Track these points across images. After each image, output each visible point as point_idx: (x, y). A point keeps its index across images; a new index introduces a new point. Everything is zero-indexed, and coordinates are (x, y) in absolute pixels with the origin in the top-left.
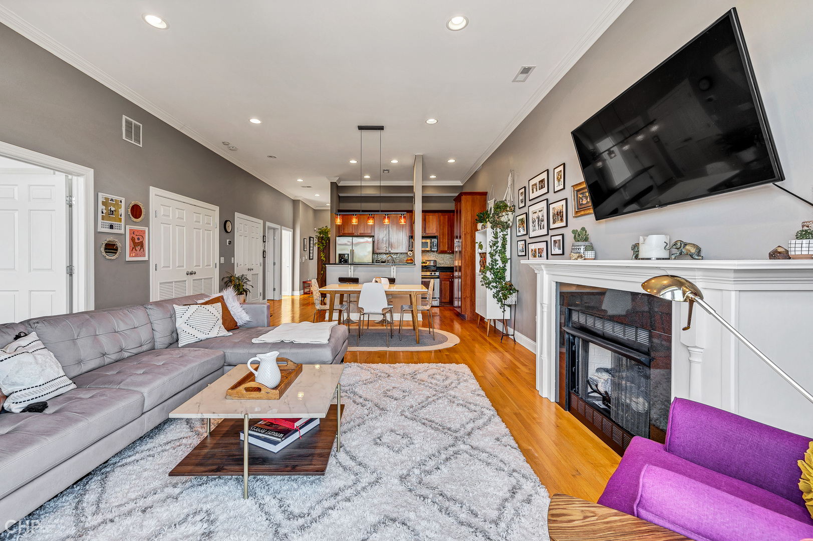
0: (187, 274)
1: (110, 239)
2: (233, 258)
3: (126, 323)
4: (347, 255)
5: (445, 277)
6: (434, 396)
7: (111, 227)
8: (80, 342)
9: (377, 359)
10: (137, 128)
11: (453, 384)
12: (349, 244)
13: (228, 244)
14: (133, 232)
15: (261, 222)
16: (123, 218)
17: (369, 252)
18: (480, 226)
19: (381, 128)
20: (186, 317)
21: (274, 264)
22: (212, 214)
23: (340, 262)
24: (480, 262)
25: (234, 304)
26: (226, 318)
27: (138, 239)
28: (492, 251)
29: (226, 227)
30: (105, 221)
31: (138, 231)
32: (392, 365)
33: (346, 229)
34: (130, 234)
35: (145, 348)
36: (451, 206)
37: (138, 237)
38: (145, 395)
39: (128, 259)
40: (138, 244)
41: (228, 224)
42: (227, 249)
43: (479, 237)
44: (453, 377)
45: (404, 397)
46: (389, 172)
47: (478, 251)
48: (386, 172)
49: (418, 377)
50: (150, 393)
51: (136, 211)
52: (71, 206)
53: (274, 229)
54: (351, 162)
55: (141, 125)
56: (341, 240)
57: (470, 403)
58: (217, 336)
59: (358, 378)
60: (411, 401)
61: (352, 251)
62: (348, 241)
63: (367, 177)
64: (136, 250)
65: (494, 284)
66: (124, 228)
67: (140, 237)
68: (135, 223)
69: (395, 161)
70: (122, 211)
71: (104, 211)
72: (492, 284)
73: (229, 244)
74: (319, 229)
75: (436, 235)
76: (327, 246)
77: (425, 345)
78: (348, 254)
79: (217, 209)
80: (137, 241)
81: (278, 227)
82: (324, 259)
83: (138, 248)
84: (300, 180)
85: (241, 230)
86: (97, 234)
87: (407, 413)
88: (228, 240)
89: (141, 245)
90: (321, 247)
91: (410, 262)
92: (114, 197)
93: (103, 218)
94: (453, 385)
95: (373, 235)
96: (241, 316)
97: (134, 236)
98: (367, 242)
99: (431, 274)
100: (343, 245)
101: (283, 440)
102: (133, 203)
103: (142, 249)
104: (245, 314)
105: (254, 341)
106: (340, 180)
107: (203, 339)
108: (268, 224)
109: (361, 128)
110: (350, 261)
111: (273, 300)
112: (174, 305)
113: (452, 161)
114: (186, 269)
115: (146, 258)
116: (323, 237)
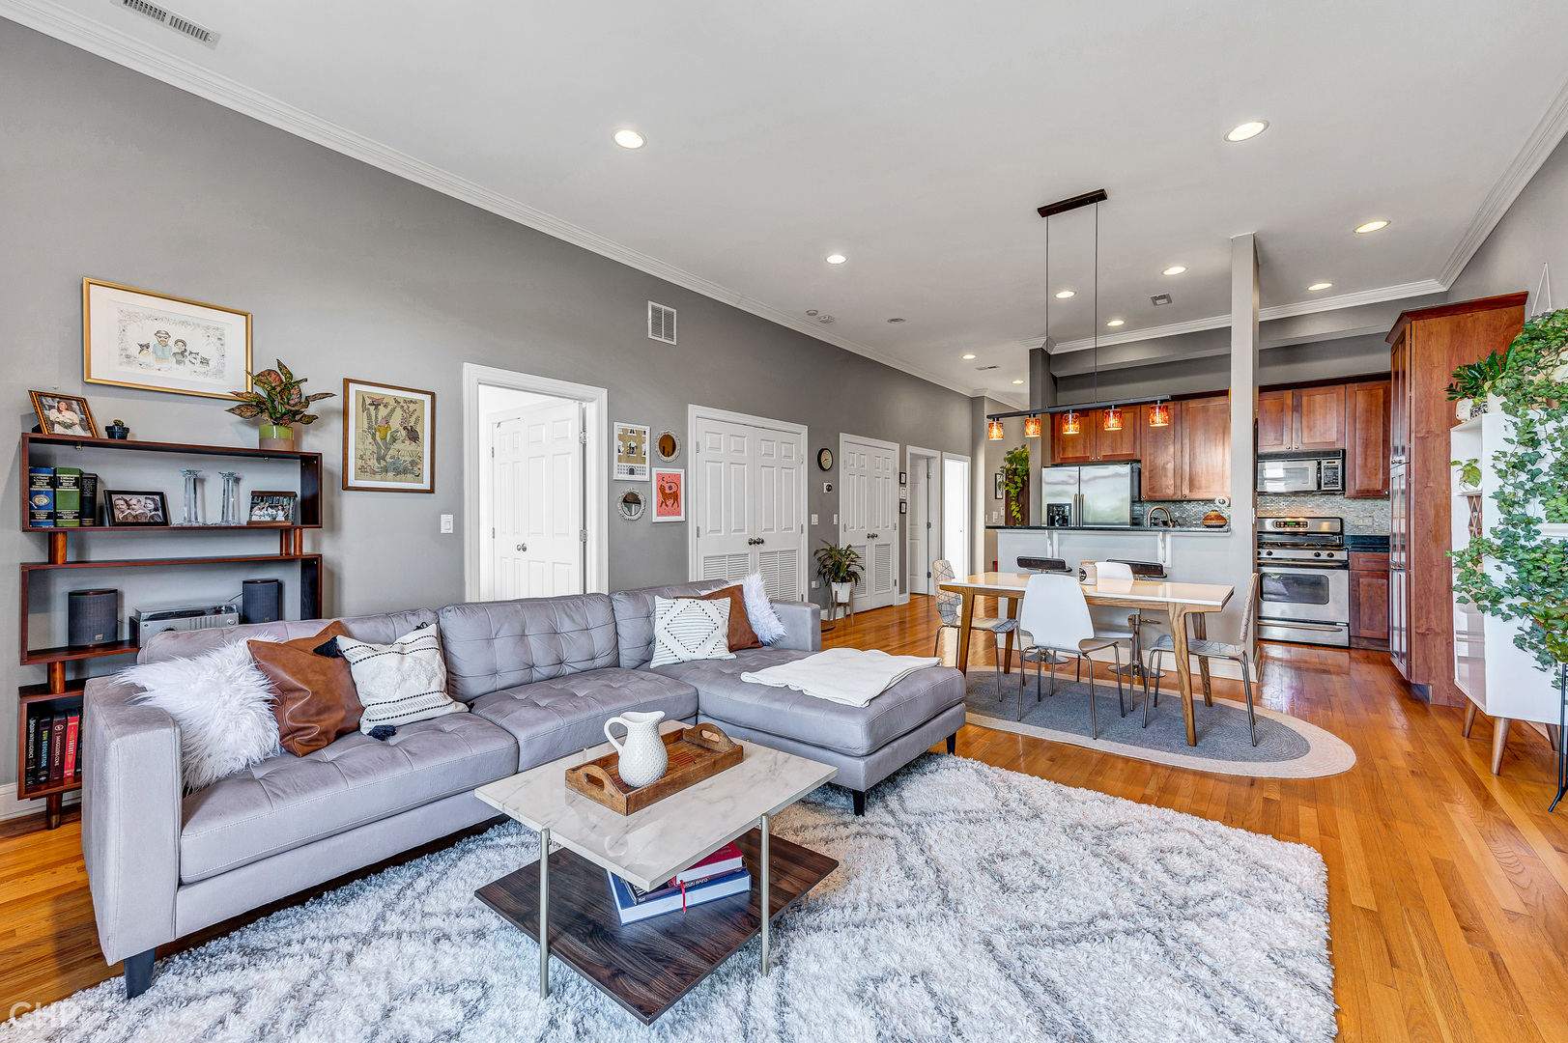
0: (750, 544)
1: (628, 489)
2: (835, 516)
3: (573, 620)
4: (1068, 507)
5: (1371, 565)
6: (1124, 917)
7: (632, 472)
8: (497, 643)
9: (1043, 763)
10: (669, 316)
11: (1219, 901)
12: (1072, 481)
13: (825, 491)
14: (662, 478)
15: (896, 447)
16: (647, 456)
17: (1123, 500)
18: (1464, 407)
19: (1100, 196)
20: (667, 618)
21: (929, 525)
22: (795, 440)
23: (1052, 521)
24: (1471, 525)
25: (758, 601)
26: (736, 626)
27: (670, 488)
28: (1508, 490)
29: (822, 462)
30: (623, 464)
31: (670, 475)
32: (1066, 790)
33: (1070, 449)
34: (658, 481)
35: (599, 662)
36: (1379, 361)
37: (669, 484)
38: (521, 743)
39: (656, 519)
40: (670, 495)
41: (826, 456)
42: (824, 499)
43: (1461, 447)
44: (1236, 876)
45: (1034, 888)
46: (1170, 301)
47: (1458, 489)
48: (1163, 301)
49: (1117, 844)
50: (529, 742)
51: (668, 446)
52: (584, 446)
53: (928, 459)
54: (1059, 296)
55: (675, 311)
56: (1051, 475)
57: (1237, 992)
58: (708, 657)
59: (954, 801)
60: (1040, 910)
61: (1080, 499)
62: (1070, 476)
63: (1116, 323)
64: (667, 505)
65: (1519, 601)
66: (650, 473)
67: (672, 484)
68: (666, 464)
69: (1175, 270)
70: (646, 447)
71: (622, 449)
72: (1508, 600)
73: (829, 490)
74: (1009, 453)
75: (1339, 446)
76: (1026, 489)
77: (1213, 754)
78: (1070, 505)
79: (804, 430)
80: (667, 491)
81: (937, 454)
82: (1019, 515)
83: (670, 502)
84: (969, 357)
85: (853, 465)
86: (613, 483)
87: (1000, 942)
88: (825, 484)
89: (675, 497)
90: (1012, 491)
91: (1214, 523)
92: (635, 427)
93: (620, 458)
94: (1219, 905)
95: (1139, 458)
96: (770, 625)
97: (664, 484)
98: (1117, 475)
99: (1319, 555)
100: (1056, 485)
101: (643, 902)
102: (662, 432)
103: (676, 503)
104: (776, 621)
105: (746, 677)
106: (1049, 342)
107: (685, 659)
108: (911, 449)
109: (1046, 211)
110: (1073, 519)
111: (927, 595)
112: (656, 597)
114: (748, 535)
115: (682, 518)
116: (1016, 469)
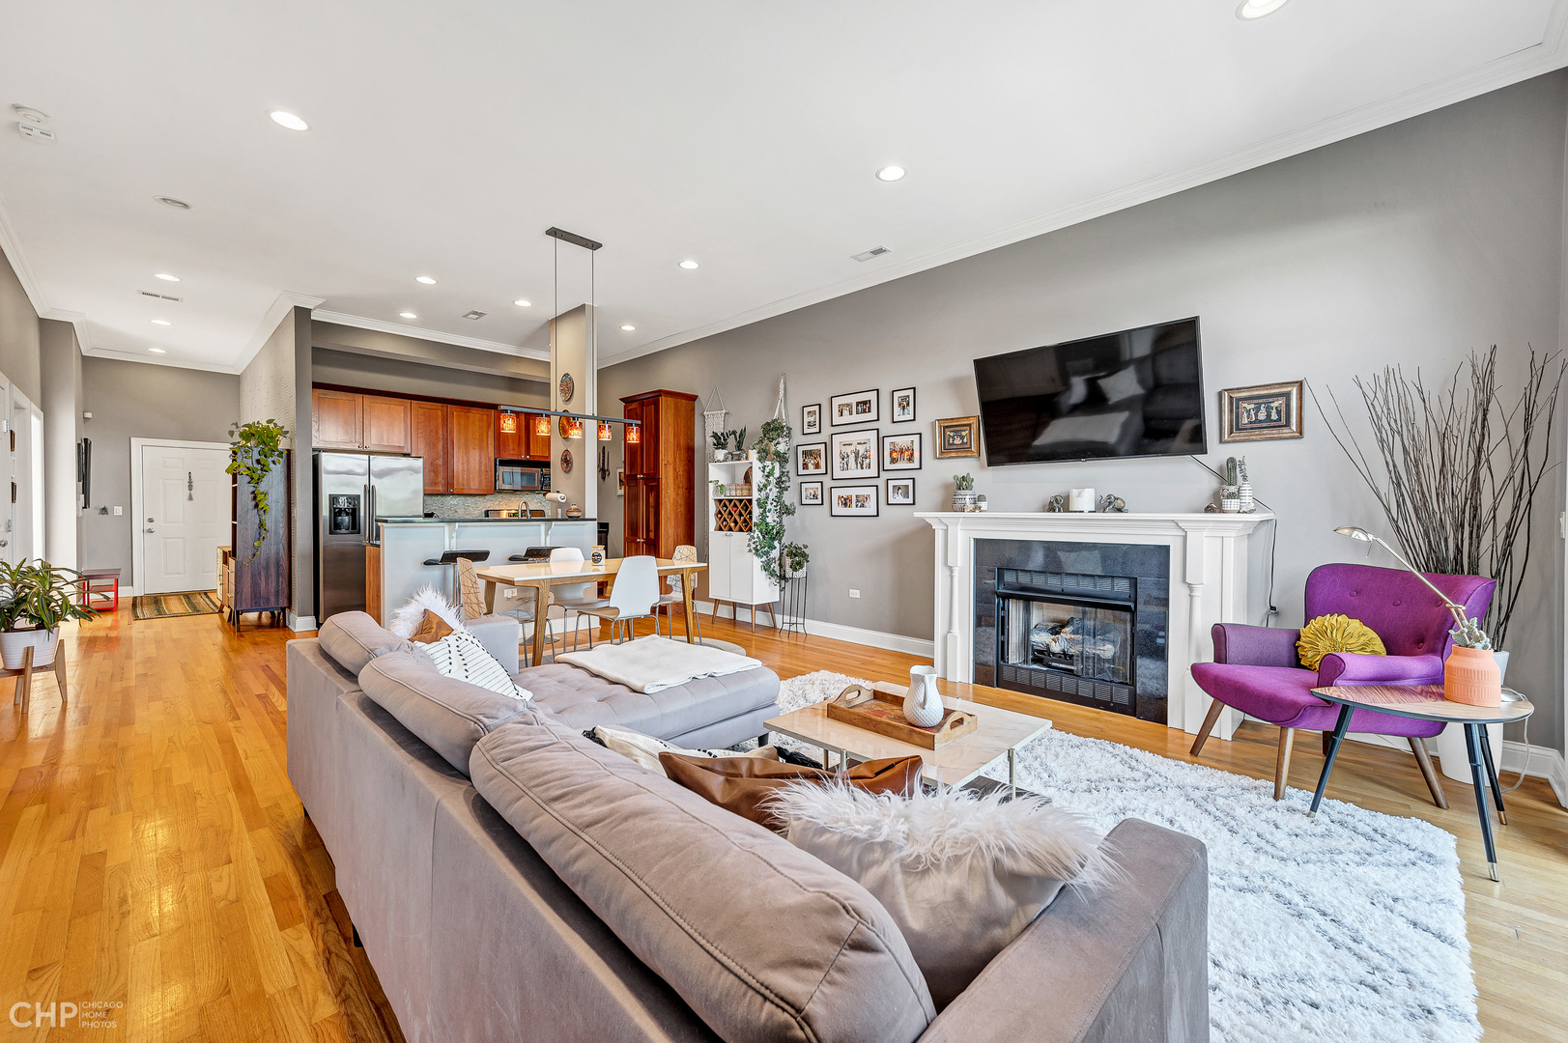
12: (360, 470)
15: (7, 383)
17: (416, 492)
18: (720, 453)
19: (595, 247)
46: (479, 319)
47: (715, 495)
48: (474, 316)
54: (418, 279)
56: (333, 461)
61: (370, 491)
62: (357, 465)
69: (523, 304)
81: (26, 401)
95: (409, 451)
98: (411, 468)
100: (341, 473)
108: (14, 392)
109: (554, 232)
113: (628, 328)
